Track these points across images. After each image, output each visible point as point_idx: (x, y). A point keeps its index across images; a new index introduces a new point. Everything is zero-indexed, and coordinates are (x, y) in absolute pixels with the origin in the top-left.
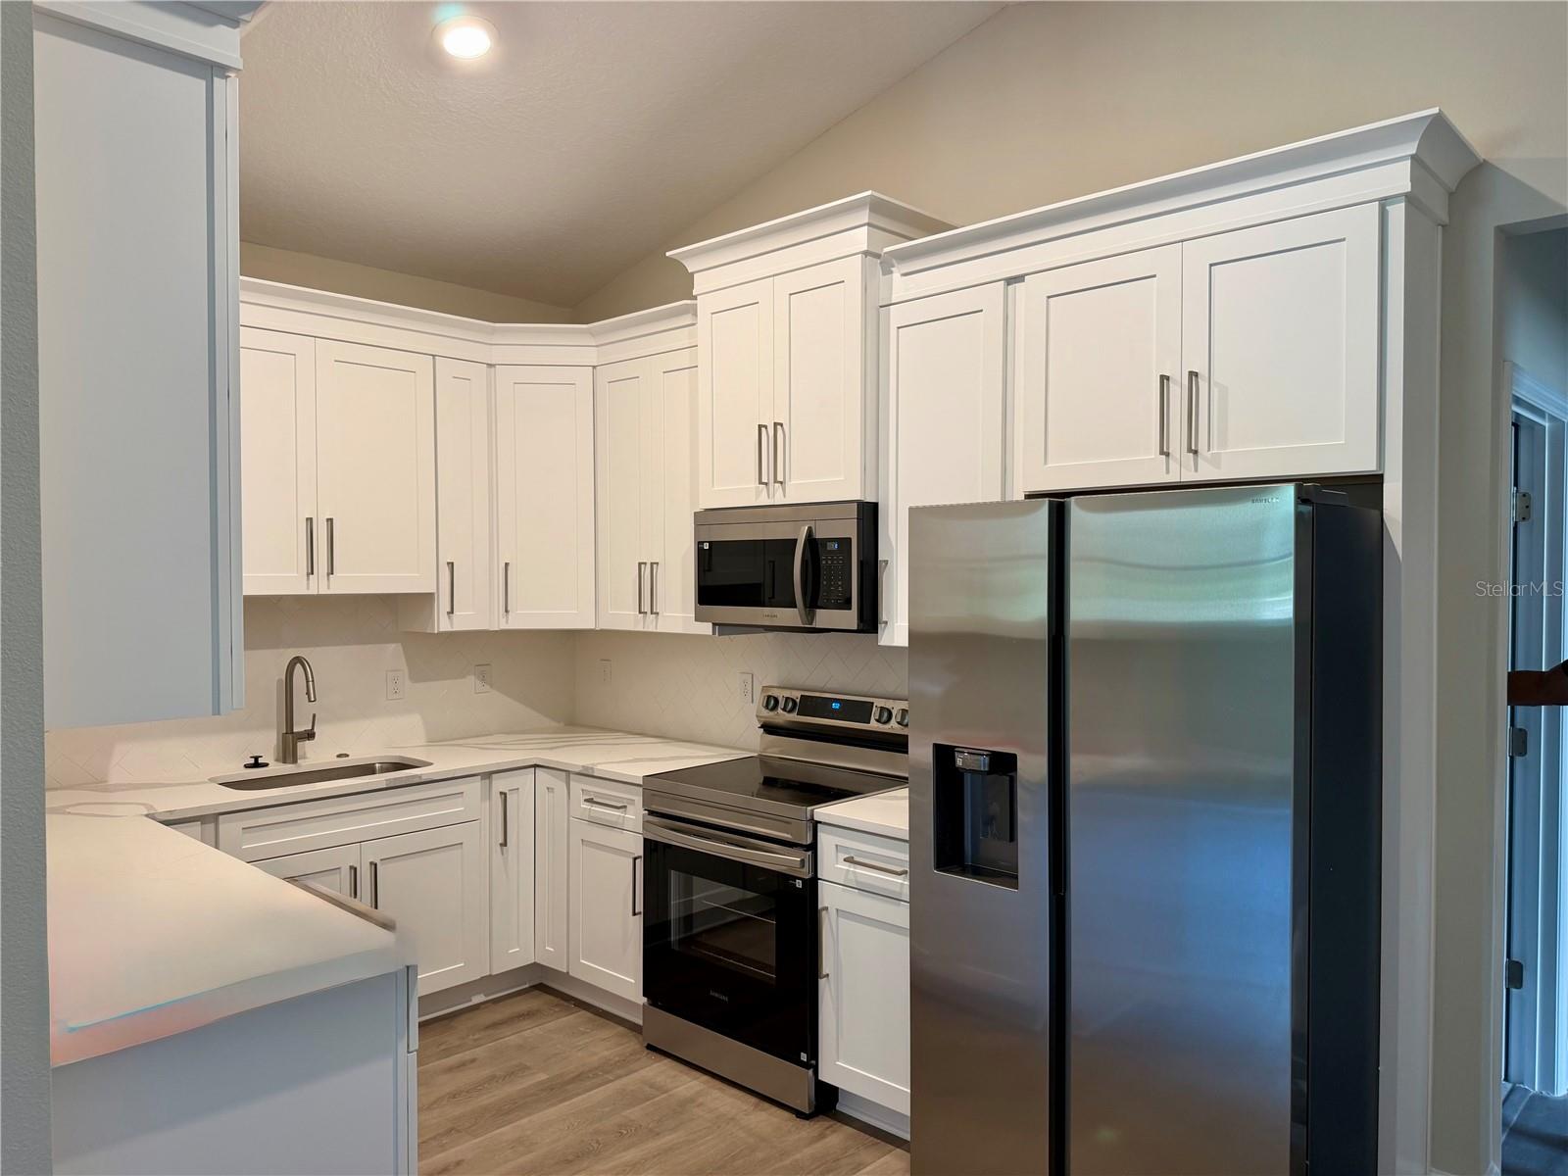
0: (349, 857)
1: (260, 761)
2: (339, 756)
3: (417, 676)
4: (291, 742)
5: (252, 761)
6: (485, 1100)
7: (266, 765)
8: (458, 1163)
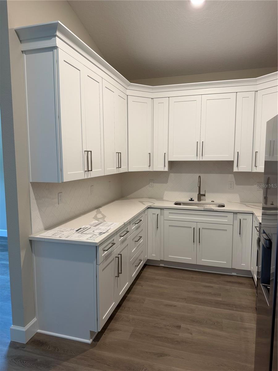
0: (194, 225)
1: (192, 199)
2: (212, 201)
3: (238, 184)
4: (201, 196)
5: (191, 199)
6: (201, 297)
7: (194, 200)
8: (175, 306)
